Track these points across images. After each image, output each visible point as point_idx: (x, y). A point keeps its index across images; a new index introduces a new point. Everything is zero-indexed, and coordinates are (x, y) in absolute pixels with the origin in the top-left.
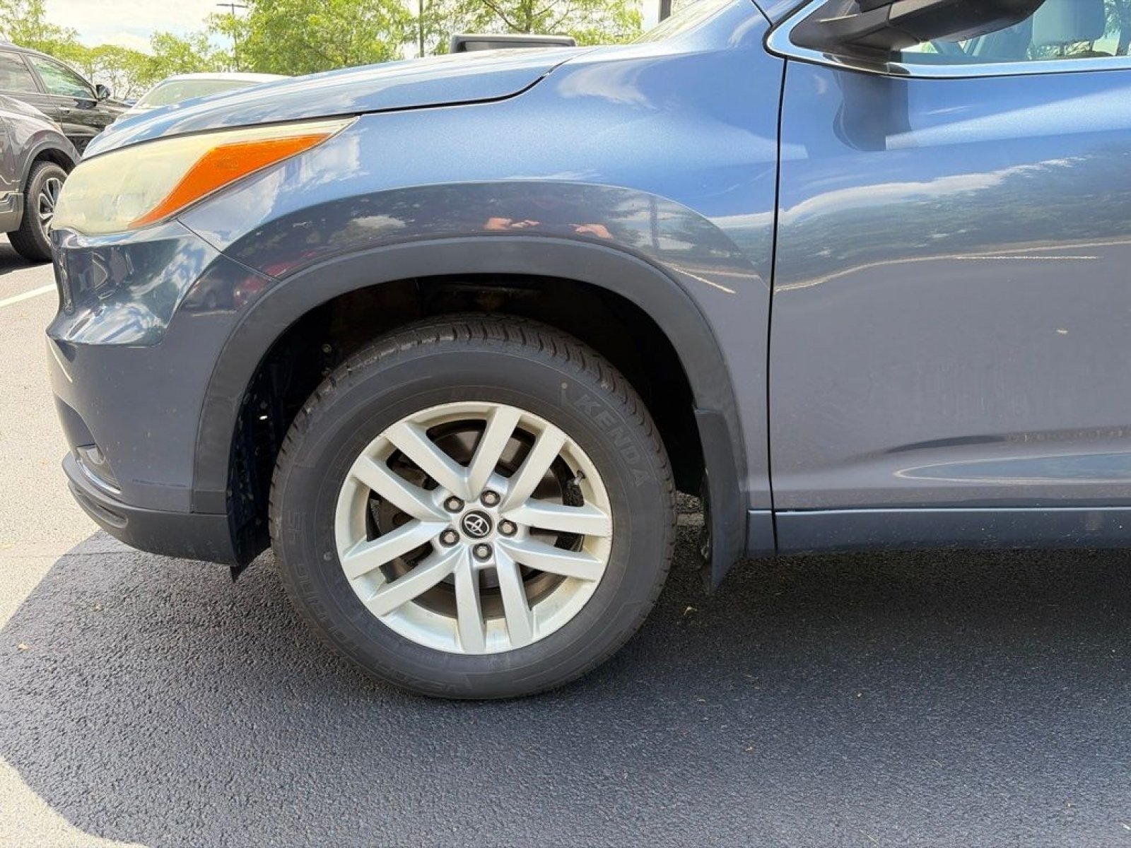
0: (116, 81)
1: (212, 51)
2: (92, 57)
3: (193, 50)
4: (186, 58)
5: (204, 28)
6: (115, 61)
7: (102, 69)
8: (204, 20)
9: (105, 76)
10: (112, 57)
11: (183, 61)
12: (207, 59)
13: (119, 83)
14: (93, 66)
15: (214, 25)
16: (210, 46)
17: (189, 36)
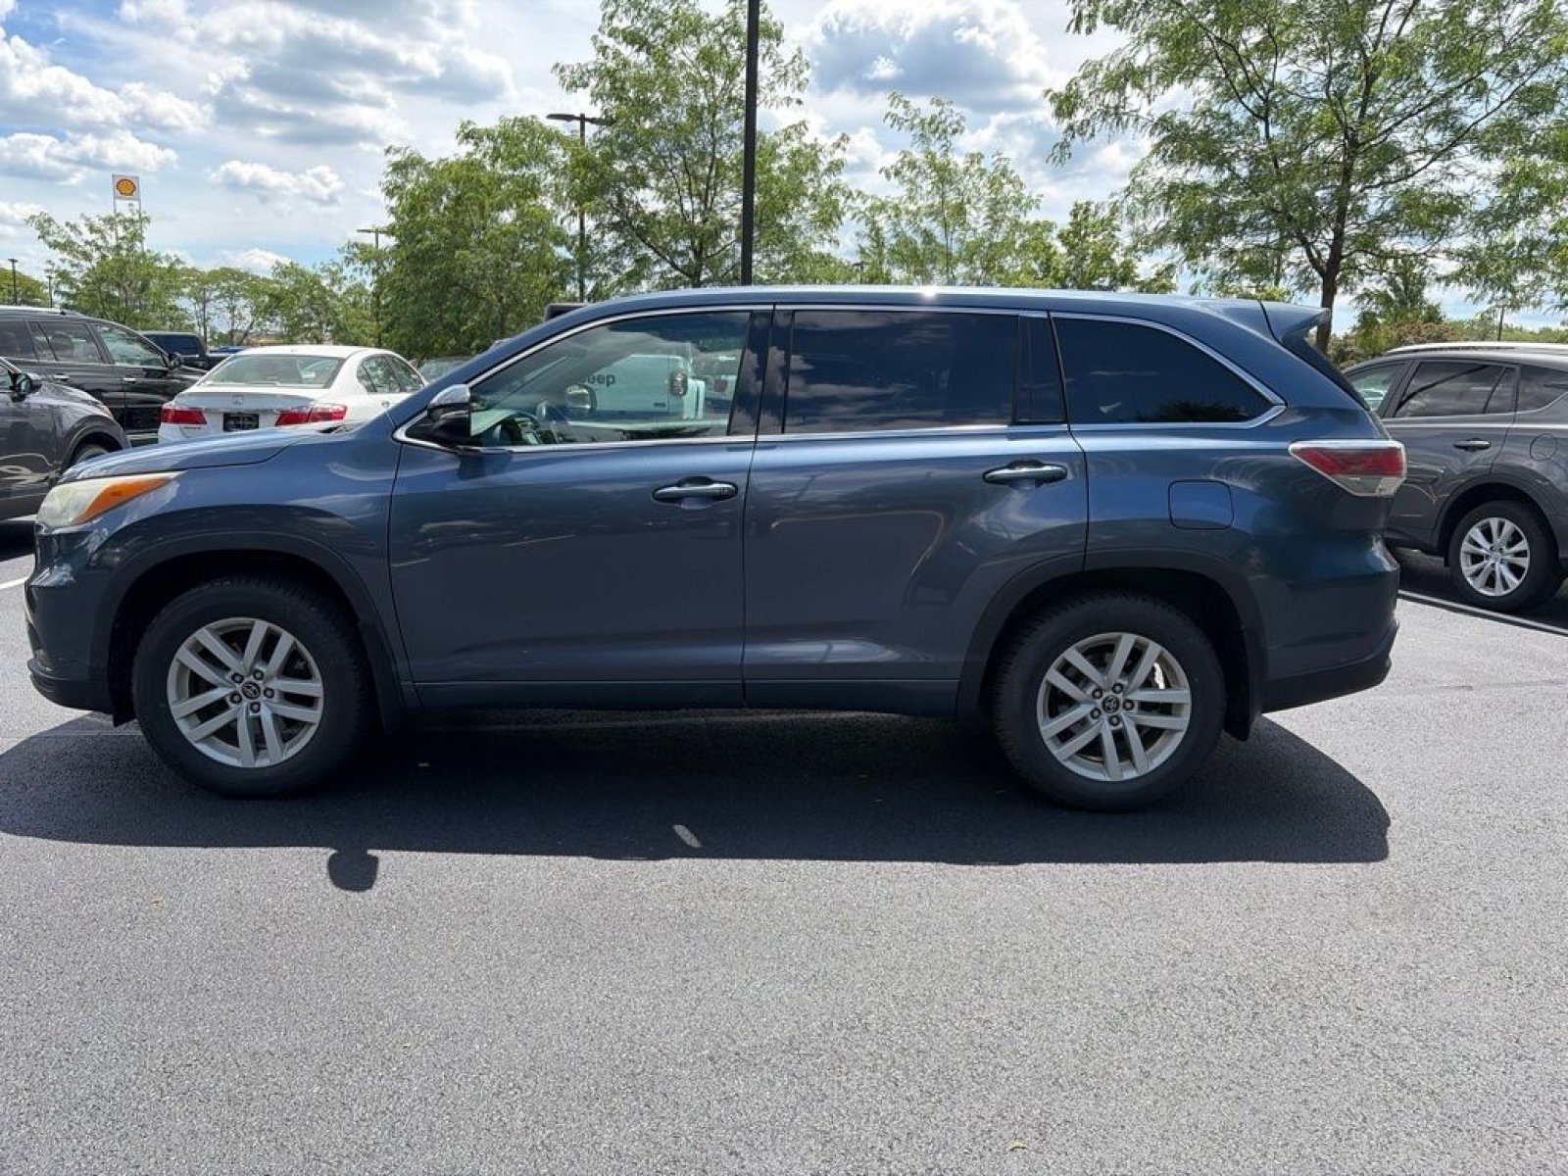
0: (236, 313)
1: (347, 284)
2: (207, 283)
3: (325, 283)
4: (315, 292)
5: (340, 258)
6: (236, 288)
7: (218, 297)
8: (339, 250)
9: (221, 306)
10: (232, 283)
11: (312, 297)
12: (340, 293)
13: (240, 314)
14: (207, 294)
15: (350, 256)
16: (345, 278)
17: (319, 266)
